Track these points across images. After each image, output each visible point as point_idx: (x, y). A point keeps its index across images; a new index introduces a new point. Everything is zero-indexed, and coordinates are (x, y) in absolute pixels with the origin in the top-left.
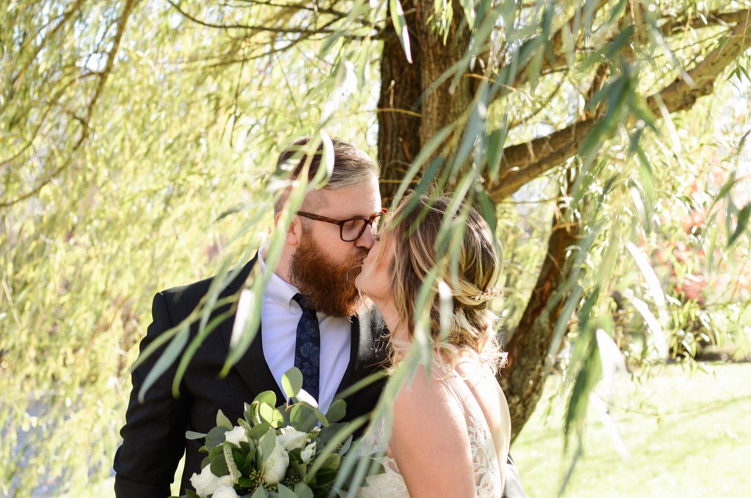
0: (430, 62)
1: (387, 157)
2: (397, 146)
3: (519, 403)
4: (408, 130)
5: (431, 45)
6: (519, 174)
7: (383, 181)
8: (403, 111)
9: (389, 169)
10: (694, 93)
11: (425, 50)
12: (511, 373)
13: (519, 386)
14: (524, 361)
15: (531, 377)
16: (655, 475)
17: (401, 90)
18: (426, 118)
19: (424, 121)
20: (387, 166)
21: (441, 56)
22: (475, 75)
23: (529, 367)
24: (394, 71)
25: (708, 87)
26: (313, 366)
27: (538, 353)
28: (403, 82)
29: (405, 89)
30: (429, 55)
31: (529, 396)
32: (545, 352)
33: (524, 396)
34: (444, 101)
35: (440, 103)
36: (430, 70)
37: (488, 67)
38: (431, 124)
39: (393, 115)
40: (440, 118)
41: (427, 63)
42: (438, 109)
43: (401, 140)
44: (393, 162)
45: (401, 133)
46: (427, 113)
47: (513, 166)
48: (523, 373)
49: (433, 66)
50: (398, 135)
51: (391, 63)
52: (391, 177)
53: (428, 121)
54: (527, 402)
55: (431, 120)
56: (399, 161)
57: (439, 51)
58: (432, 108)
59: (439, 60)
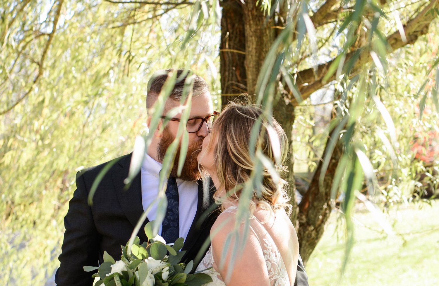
0: (250, 20)
1: (226, 80)
2: (232, 73)
3: (313, 230)
4: (238, 62)
5: (250, 9)
6: (308, 87)
7: (224, 95)
8: (235, 51)
9: (228, 87)
10: (415, 33)
11: (246, 12)
12: (308, 212)
13: (313, 219)
14: (316, 204)
15: (320, 214)
16: (404, 271)
17: (234, 38)
18: (249, 55)
19: (247, 56)
20: (226, 85)
21: (256, 16)
22: (278, 27)
23: (319, 208)
24: (229, 26)
25: (425, 30)
26: (175, 214)
27: (324, 199)
28: (235, 33)
29: (236, 37)
30: (249, 16)
31: (320, 225)
32: (329, 198)
33: (317, 226)
34: (259, 44)
35: (257, 45)
36: (250, 25)
37: (287, 21)
38: (252, 58)
39: (229, 53)
40: (257, 54)
41: (248, 20)
42: (256, 49)
43: (234, 68)
44: (230, 82)
45: (235, 64)
46: (249, 52)
47: (304, 83)
48: (316, 211)
49: (252, 22)
50: (233, 66)
51: (227, 21)
52: (229, 92)
53: (250, 57)
54: (318, 229)
55: (252, 56)
56: (234, 82)
57: (255, 13)
58: (252, 48)
59: (255, 19)
